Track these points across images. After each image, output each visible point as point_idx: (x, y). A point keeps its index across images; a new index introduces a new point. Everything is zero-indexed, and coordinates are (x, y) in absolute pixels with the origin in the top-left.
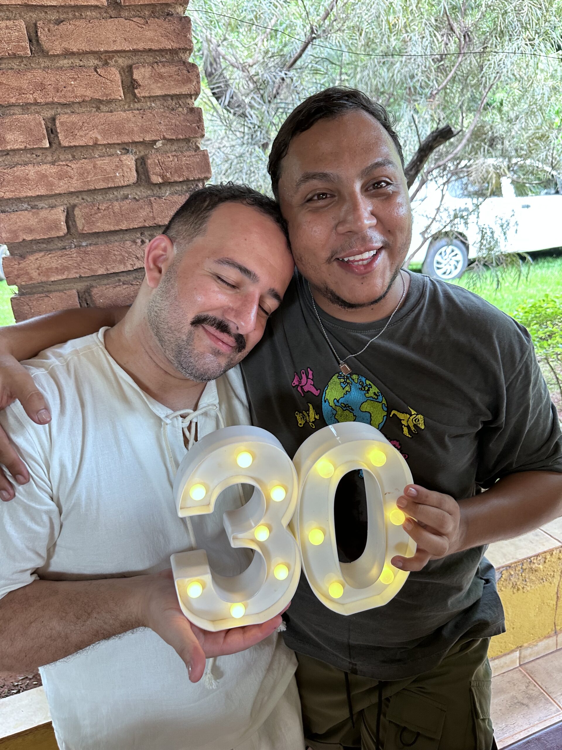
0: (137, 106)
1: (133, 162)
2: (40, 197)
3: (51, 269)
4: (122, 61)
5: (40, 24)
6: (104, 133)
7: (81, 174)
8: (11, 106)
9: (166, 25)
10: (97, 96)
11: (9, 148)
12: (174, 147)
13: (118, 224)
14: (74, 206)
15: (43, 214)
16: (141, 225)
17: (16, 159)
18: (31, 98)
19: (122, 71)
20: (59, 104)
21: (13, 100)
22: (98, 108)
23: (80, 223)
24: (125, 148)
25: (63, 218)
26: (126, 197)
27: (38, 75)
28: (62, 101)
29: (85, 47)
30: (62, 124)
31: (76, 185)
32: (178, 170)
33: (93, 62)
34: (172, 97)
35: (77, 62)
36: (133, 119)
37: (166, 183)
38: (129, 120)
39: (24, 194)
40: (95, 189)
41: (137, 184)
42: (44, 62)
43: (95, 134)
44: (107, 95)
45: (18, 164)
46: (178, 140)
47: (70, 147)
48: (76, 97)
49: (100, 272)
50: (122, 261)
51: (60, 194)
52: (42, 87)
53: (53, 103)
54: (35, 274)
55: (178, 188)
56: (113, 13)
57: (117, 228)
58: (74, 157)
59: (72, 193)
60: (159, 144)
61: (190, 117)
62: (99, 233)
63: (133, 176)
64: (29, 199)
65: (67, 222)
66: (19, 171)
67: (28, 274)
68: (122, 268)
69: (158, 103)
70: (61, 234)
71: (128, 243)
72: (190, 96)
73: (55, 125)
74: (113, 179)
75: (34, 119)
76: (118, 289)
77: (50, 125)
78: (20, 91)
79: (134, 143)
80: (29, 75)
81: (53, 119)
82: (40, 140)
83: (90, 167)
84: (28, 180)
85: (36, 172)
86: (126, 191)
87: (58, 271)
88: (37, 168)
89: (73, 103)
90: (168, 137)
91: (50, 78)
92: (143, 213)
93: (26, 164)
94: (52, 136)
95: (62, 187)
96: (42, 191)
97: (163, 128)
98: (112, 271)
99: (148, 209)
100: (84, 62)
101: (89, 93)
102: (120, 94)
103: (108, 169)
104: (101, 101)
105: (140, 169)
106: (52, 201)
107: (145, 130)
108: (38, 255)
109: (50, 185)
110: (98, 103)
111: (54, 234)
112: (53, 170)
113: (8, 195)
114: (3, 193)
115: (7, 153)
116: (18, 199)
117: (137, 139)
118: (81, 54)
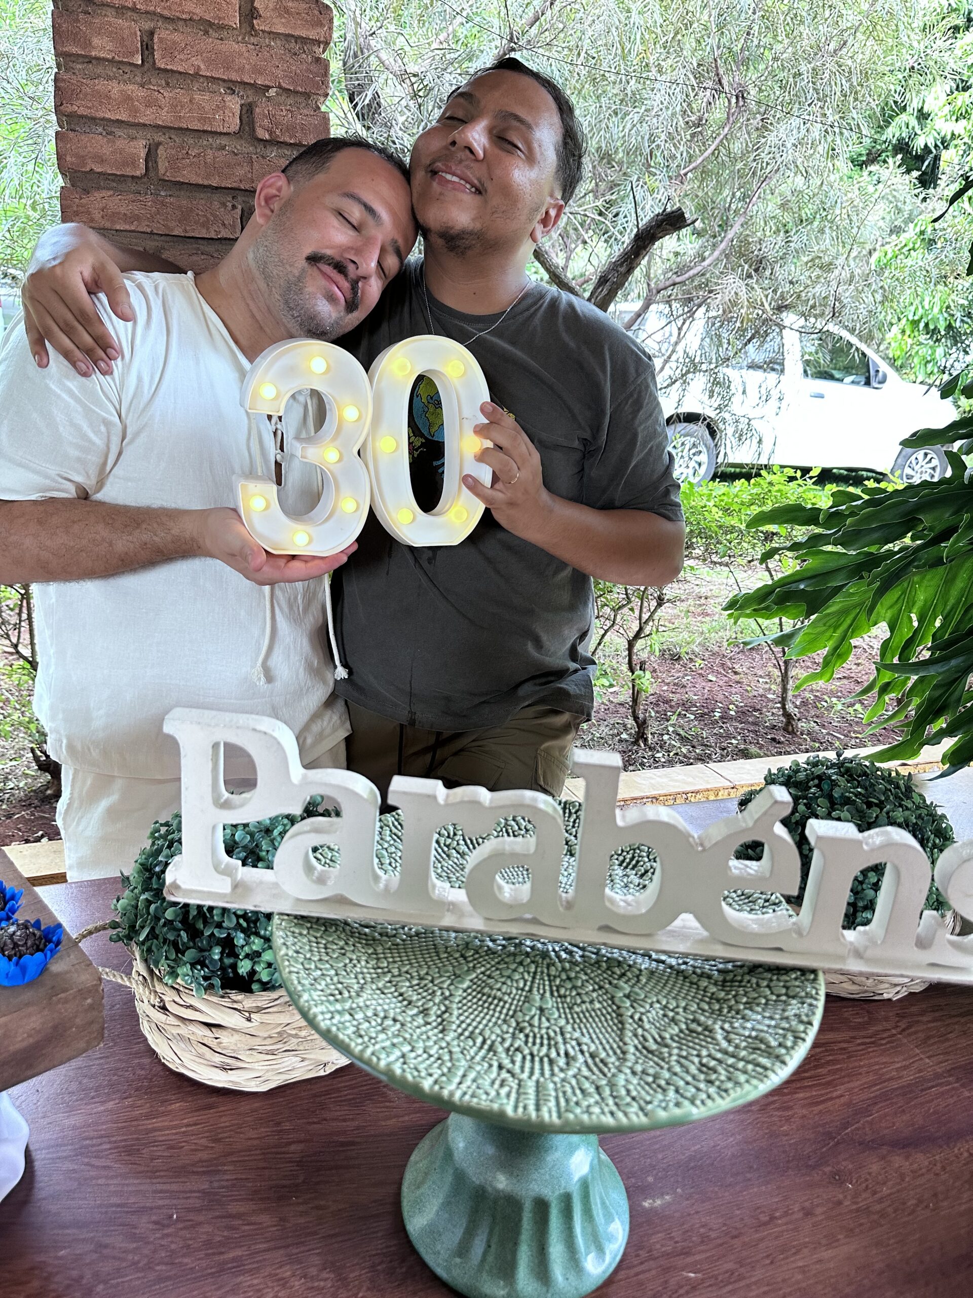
0: (252, 40)
1: (238, 107)
2: (119, 123)
3: (119, 213)
6: (209, 62)
7: (173, 106)
10: (207, 17)
11: (93, 54)
12: (290, 101)
13: (208, 176)
14: (159, 144)
15: (120, 144)
16: (234, 185)
17: (99, 70)
18: (129, 1)
20: (162, 16)
22: (206, 33)
23: (162, 165)
24: (232, 86)
25: (143, 154)
26: (223, 148)
28: (166, 13)
30: (161, 40)
31: (165, 117)
32: (291, 129)
34: (297, 39)
36: (246, 55)
37: (274, 142)
38: (241, 55)
39: (100, 115)
40: (187, 129)
41: (239, 134)
43: (197, 61)
44: (220, 20)
45: (99, 76)
46: (296, 92)
47: (166, 71)
48: (183, 12)
49: (176, 233)
50: (205, 225)
51: (144, 125)
53: (154, 13)
54: (98, 216)
55: (287, 152)
57: (206, 183)
58: (168, 84)
59: (158, 127)
60: (272, 92)
61: (313, 68)
62: (183, 183)
63: (234, 124)
64: (104, 122)
65: (146, 161)
66: (101, 85)
67: (89, 213)
69: (278, 42)
70: (138, 173)
71: (216, 204)
72: (319, 43)
73: (152, 40)
74: (211, 120)
75: (130, 27)
76: (195, 258)
77: (145, 39)
79: (243, 84)
81: (152, 33)
82: (132, 54)
83: (186, 100)
84: (110, 98)
85: (121, 91)
86: (224, 141)
87: (126, 218)
88: (122, 87)
89: (179, 18)
90: (284, 85)
92: (240, 172)
93: (109, 78)
94: (146, 52)
95: (147, 116)
96: (123, 117)
97: (279, 72)
98: (193, 234)
99: (247, 168)
101: (199, 12)
102: (235, 20)
103: (207, 108)
104: (211, 24)
105: (245, 117)
106: (132, 131)
107: (257, 71)
108: (105, 193)
109: (135, 111)
110: (207, 26)
111: (129, 172)
112: (141, 93)
113: (82, 111)
114: (77, 107)
115: (90, 60)
116: (93, 119)
117: (247, 79)
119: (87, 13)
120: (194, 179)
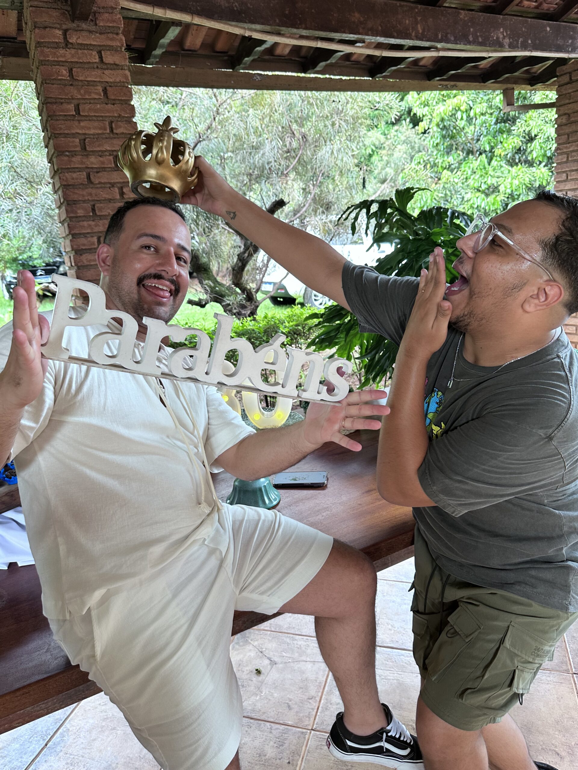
2: (88, 233)
4: (119, 185)
5: (91, 173)
8: (80, 200)
10: (110, 197)
11: (78, 215)
15: (89, 239)
17: (80, 219)
18: (86, 198)
19: (118, 188)
21: (80, 199)
22: (110, 202)
27: (90, 190)
28: (98, 199)
29: (106, 181)
30: (97, 207)
33: (109, 185)
35: (103, 186)
39: (82, 232)
42: (91, 186)
45: (80, 221)
47: (100, 215)
48: (103, 198)
51: (95, 232)
52: (91, 194)
53: (94, 200)
54: (85, 262)
56: (116, 169)
64: (84, 234)
66: (81, 223)
73: (95, 207)
75: (88, 206)
77: (92, 208)
78: (83, 196)
80: (86, 190)
81: (94, 205)
82: (89, 213)
84: (84, 227)
89: (101, 200)
91: (94, 191)
93: (83, 221)
94: (94, 211)
96: (89, 231)
100: (106, 186)
101: (107, 196)
102: (118, 197)
104: (111, 199)
106: (92, 235)
108: (86, 254)
109: (92, 229)
111: (93, 247)
113: (77, 232)
114: (76, 231)
115: (77, 217)
116: (80, 234)
118: (104, 183)
119: (74, 204)
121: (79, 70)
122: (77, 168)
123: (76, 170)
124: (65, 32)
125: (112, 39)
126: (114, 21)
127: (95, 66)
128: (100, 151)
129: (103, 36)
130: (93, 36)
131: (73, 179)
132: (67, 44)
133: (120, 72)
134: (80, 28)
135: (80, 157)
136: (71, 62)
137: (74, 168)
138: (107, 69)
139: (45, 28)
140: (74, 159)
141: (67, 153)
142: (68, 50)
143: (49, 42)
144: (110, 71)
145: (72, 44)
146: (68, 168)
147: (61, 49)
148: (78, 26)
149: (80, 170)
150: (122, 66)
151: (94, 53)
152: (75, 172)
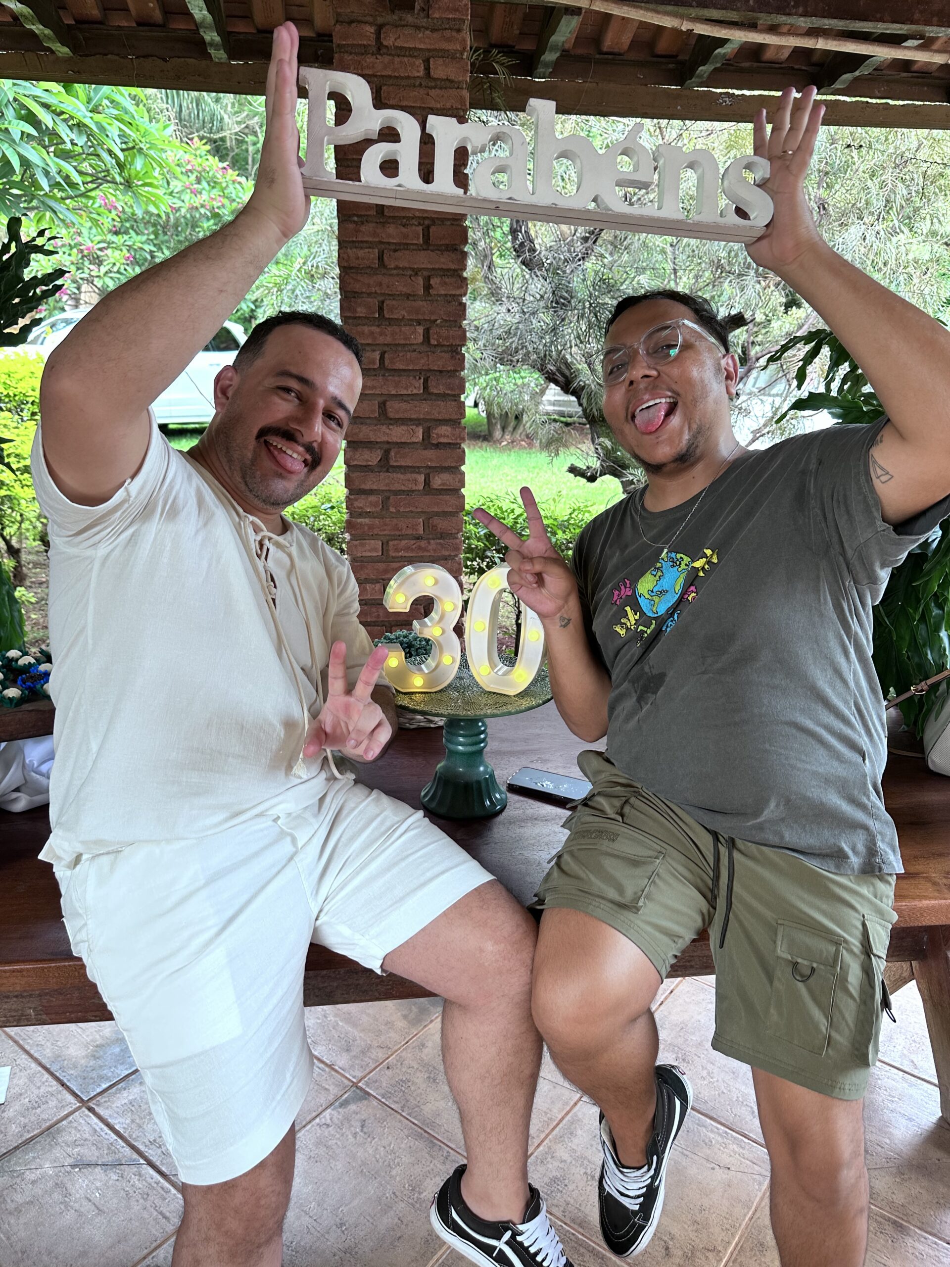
0: (430, 298)
1: (422, 331)
2: (368, 344)
4: (426, 273)
5: (385, 251)
6: (409, 312)
7: (392, 335)
8: (362, 293)
9: (453, 255)
10: (408, 292)
11: (358, 315)
12: (447, 324)
13: (407, 366)
14: (385, 352)
15: (368, 354)
16: (420, 367)
17: (359, 322)
18: (373, 290)
19: (424, 279)
20: (388, 294)
21: (364, 290)
22: (408, 298)
23: (387, 362)
24: (419, 323)
25: (378, 358)
26: (415, 351)
27: (380, 278)
28: (390, 293)
29: (407, 265)
30: (387, 305)
31: (388, 340)
32: (448, 337)
33: (409, 272)
34: (450, 295)
35: (401, 272)
36: (426, 306)
37: (440, 344)
38: (423, 307)
40: (399, 344)
41: (422, 343)
42: (383, 271)
43: (404, 313)
44: (414, 292)
45: (359, 324)
46: (450, 321)
47: (389, 318)
48: (397, 291)
49: (392, 393)
50: (406, 388)
51: (379, 344)
52: (380, 284)
53: (384, 294)
55: (446, 349)
56: (425, 247)
57: (407, 368)
58: (390, 324)
59: (385, 344)
60: (438, 322)
61: (458, 308)
62: (396, 369)
63: (421, 339)
65: (379, 360)
66: (360, 328)
68: (405, 392)
69: (441, 298)
70: (375, 366)
71: (411, 378)
72: (461, 295)
73: (383, 305)
74: (409, 339)
75: (373, 301)
77: (380, 305)
78: (369, 285)
79: (425, 320)
80: (375, 277)
81: (383, 302)
82: (374, 313)
83: (398, 331)
85: (369, 330)
86: (415, 347)
88: (370, 328)
89: (395, 294)
90: (444, 318)
91: (385, 280)
92: (423, 361)
93: (364, 325)
94: (381, 311)
95: (381, 340)
96: (370, 341)
97: (442, 313)
99: (426, 359)
100: (405, 272)
101: (405, 290)
102: (421, 292)
103: (407, 333)
104: (410, 295)
105: (425, 335)
106: (374, 347)
107: (432, 313)
109: (375, 338)
110: (408, 296)
111: (371, 366)
112: (377, 330)
115: (355, 318)
117: (426, 318)
118: (404, 269)
119: (354, 297)
120: (402, 367)
121: (391, 88)
122: (366, 242)
123: (365, 245)
124: (380, 28)
125: (449, 40)
126: (457, 10)
127: (417, 83)
128: (404, 217)
129: (435, 35)
130: (420, 35)
131: (358, 258)
132: (380, 48)
133: (453, 92)
134: (403, 23)
135: (374, 225)
136: (382, 76)
137: (362, 242)
138: (435, 88)
139: (352, 22)
140: (363, 228)
141: (356, 219)
142: (379, 57)
143: (353, 45)
144: (438, 91)
145: (386, 46)
146: (353, 241)
147: (369, 56)
148: (400, 19)
149: (370, 245)
150: (459, 82)
151: (419, 62)
152: (362, 248)
